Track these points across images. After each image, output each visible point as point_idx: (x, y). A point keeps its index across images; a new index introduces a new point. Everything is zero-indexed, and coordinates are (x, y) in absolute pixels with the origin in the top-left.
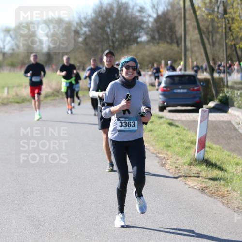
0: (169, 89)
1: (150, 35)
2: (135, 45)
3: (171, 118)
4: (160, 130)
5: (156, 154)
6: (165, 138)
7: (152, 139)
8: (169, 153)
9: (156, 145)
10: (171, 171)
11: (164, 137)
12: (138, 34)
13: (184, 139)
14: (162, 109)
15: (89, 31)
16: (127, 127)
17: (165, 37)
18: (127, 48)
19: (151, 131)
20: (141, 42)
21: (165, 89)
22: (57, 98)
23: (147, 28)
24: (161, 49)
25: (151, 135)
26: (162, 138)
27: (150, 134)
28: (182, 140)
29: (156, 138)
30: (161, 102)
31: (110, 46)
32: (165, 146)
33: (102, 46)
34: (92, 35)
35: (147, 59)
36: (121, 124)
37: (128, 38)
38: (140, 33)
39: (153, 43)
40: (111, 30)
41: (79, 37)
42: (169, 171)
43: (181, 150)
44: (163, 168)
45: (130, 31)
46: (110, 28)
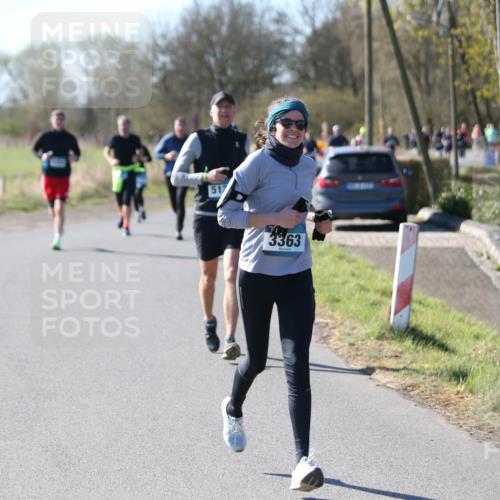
0: (336, 182)
1: (299, 71)
2: (268, 91)
3: (342, 242)
6: (328, 284)
8: (337, 315)
10: (340, 352)
11: (326, 282)
12: (272, 69)
13: (368, 286)
15: (173, 62)
16: (285, 246)
17: (330, 76)
18: (251, 97)
20: (280, 85)
21: (328, 181)
22: (106, 200)
23: (291, 56)
24: (320, 100)
28: (363, 289)
32: (328, 300)
33: (200, 92)
34: (178, 71)
36: (274, 240)
37: (252, 77)
38: (278, 66)
39: (306, 88)
40: (217, 60)
41: (153, 75)
42: (335, 353)
43: (361, 308)
44: (325, 345)
45: (256, 62)
46: (214, 55)
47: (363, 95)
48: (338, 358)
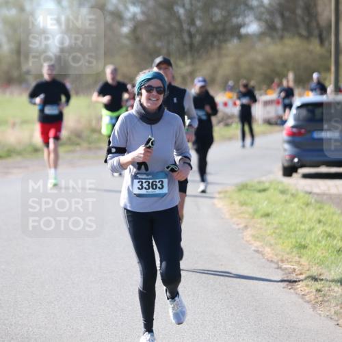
0: (303, 131)
1: (266, 21)
2: (235, 41)
3: (308, 189)
4: (284, 213)
5: (277, 263)
6: (295, 230)
7: (269, 232)
8: (304, 261)
9: (276, 244)
10: (307, 298)
11: (293, 228)
12: (240, 20)
13: (335, 233)
14: (289, 171)
15: (143, 13)
16: (151, 190)
17: (297, 26)
18: (220, 48)
19: (267, 215)
20: (247, 36)
21: (295, 130)
22: (78, 148)
23: (258, 7)
24: (287, 50)
25: (268, 224)
26: (290, 231)
27: (264, 223)
28: (329, 235)
29: (277, 231)
30: (287, 158)
31: (184, 44)
32: (295, 247)
33: (169, 43)
34: (148, 22)
35: (259, 69)
36: (141, 185)
37: (220, 27)
38: (245, 16)
39: (272, 37)
40: (186, 10)
41: (122, 25)
42: (303, 298)
43: (327, 255)
44: (292, 290)
45: (224, 13)
46: (183, 6)
47: (330, 44)
48: (305, 304)
